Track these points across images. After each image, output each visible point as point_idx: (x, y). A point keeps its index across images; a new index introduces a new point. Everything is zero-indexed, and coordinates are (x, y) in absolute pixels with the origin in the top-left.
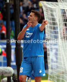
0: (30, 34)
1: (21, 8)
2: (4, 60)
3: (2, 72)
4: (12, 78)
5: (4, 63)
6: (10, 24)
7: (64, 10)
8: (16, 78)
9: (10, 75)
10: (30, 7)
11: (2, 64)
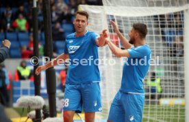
0: (75, 47)
1: (54, 14)
2: (31, 86)
3: (29, 104)
4: (42, 111)
5: (31, 91)
6: (39, 37)
7: (112, 16)
8: (48, 110)
9: (39, 107)
10: (66, 13)
11: (29, 92)
